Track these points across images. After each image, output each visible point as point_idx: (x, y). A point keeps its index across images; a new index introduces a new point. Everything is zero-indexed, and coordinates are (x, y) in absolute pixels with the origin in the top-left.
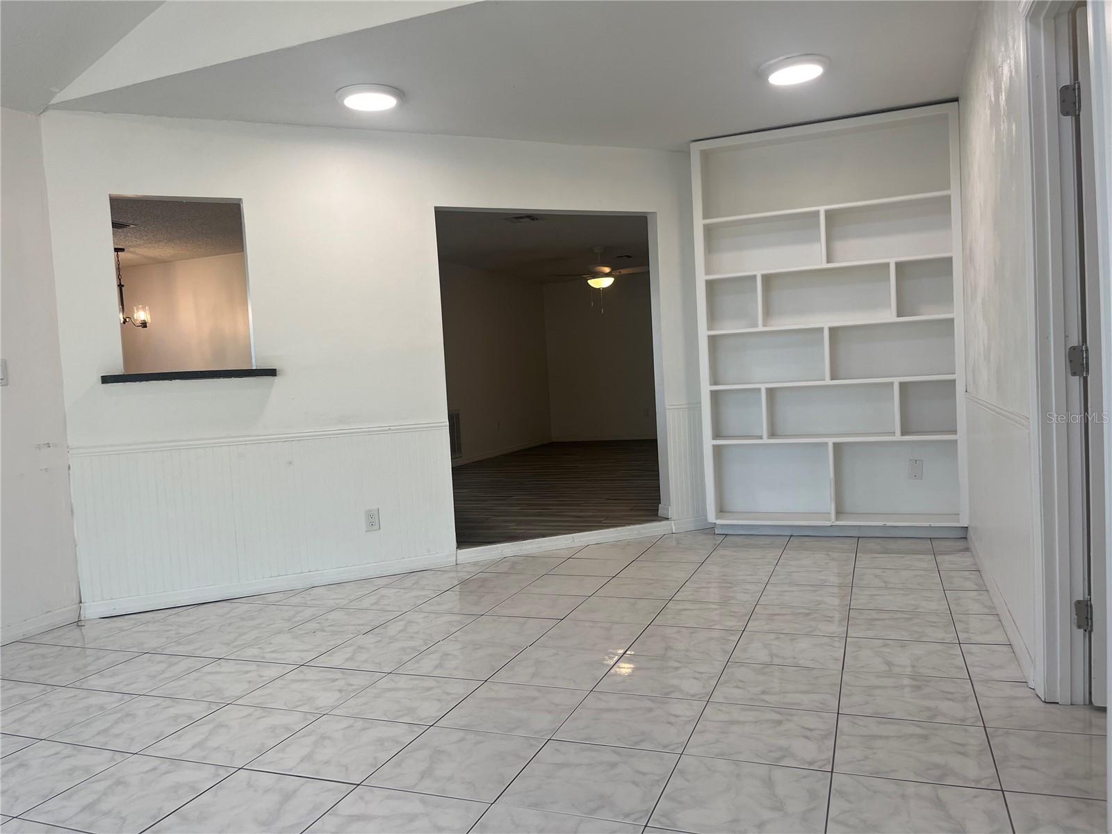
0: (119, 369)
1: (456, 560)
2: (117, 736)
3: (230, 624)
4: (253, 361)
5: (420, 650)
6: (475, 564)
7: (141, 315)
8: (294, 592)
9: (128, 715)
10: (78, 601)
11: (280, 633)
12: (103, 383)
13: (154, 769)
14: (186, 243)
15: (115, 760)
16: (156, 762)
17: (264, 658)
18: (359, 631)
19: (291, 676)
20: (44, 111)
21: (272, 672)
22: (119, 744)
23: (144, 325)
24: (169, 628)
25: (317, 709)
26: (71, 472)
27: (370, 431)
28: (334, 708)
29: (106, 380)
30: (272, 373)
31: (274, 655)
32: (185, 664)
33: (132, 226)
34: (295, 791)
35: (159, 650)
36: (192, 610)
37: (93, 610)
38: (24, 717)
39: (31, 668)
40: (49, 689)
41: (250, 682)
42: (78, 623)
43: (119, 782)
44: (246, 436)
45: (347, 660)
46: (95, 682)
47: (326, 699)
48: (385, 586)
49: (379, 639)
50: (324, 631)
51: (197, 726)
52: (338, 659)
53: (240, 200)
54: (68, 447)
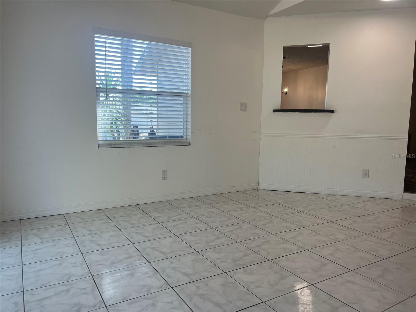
0: (279, 108)
1: (402, 197)
2: (268, 227)
3: (305, 201)
4: (326, 106)
5: (382, 229)
6: (412, 201)
7: (286, 90)
8: (329, 195)
9: (271, 222)
10: (258, 183)
11: (323, 208)
12: (273, 112)
13: (279, 241)
14: (304, 63)
15: (266, 234)
16: (279, 239)
17: (317, 215)
18: (355, 215)
19: (326, 224)
20: (266, 18)
21: (320, 221)
22: (268, 230)
23: (286, 93)
24: (285, 198)
25: (336, 239)
26: (261, 141)
27: (370, 138)
28: (343, 240)
29: (275, 111)
30: (332, 111)
31: (320, 215)
32: (290, 211)
33: (287, 58)
34: (326, 264)
35: (282, 204)
36: (293, 193)
37: (262, 186)
38: (241, 214)
39: (244, 200)
40: (248, 207)
41: (311, 222)
42: (257, 190)
43: (268, 241)
44: (319, 135)
45: (349, 224)
46: (261, 208)
47: (340, 236)
48: (367, 201)
49: (364, 220)
50: (340, 212)
51: (293, 231)
52: (346, 223)
53: (329, 44)
54: (261, 133)
